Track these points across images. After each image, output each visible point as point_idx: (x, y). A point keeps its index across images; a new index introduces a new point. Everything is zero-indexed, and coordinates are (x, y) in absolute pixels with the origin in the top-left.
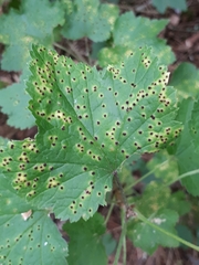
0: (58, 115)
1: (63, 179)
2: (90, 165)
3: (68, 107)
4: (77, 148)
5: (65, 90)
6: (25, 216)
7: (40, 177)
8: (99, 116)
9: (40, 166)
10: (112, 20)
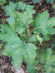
0: (18, 20)
1: (19, 28)
2: (22, 26)
3: (19, 19)
4: (20, 24)
5: (18, 16)
6: (14, 35)
7: (16, 28)
8: (23, 20)
9: (16, 26)
10: (25, 6)
